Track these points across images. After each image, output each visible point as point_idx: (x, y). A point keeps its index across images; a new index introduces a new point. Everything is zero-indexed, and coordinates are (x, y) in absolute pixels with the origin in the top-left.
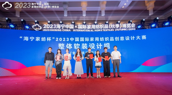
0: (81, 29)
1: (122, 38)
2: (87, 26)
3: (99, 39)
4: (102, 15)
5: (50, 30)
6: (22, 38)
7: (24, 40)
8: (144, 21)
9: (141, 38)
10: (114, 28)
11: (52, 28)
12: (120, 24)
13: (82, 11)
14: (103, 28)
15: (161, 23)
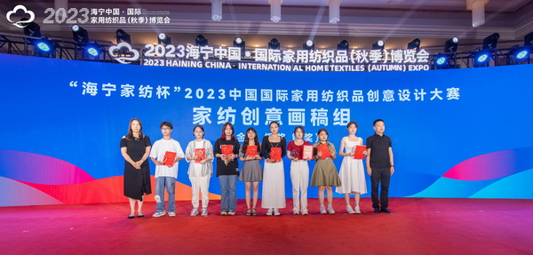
0: (265, 63)
1: (388, 95)
2: (281, 52)
3: (320, 96)
4: (331, 21)
5: (165, 63)
6: (76, 85)
7: (84, 93)
8: (456, 45)
9: (444, 95)
10: (364, 63)
11: (174, 56)
12: (385, 50)
13: (269, 6)
14: (330, 61)
15: (504, 52)
